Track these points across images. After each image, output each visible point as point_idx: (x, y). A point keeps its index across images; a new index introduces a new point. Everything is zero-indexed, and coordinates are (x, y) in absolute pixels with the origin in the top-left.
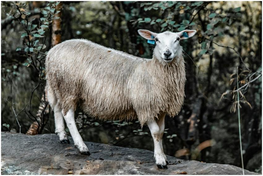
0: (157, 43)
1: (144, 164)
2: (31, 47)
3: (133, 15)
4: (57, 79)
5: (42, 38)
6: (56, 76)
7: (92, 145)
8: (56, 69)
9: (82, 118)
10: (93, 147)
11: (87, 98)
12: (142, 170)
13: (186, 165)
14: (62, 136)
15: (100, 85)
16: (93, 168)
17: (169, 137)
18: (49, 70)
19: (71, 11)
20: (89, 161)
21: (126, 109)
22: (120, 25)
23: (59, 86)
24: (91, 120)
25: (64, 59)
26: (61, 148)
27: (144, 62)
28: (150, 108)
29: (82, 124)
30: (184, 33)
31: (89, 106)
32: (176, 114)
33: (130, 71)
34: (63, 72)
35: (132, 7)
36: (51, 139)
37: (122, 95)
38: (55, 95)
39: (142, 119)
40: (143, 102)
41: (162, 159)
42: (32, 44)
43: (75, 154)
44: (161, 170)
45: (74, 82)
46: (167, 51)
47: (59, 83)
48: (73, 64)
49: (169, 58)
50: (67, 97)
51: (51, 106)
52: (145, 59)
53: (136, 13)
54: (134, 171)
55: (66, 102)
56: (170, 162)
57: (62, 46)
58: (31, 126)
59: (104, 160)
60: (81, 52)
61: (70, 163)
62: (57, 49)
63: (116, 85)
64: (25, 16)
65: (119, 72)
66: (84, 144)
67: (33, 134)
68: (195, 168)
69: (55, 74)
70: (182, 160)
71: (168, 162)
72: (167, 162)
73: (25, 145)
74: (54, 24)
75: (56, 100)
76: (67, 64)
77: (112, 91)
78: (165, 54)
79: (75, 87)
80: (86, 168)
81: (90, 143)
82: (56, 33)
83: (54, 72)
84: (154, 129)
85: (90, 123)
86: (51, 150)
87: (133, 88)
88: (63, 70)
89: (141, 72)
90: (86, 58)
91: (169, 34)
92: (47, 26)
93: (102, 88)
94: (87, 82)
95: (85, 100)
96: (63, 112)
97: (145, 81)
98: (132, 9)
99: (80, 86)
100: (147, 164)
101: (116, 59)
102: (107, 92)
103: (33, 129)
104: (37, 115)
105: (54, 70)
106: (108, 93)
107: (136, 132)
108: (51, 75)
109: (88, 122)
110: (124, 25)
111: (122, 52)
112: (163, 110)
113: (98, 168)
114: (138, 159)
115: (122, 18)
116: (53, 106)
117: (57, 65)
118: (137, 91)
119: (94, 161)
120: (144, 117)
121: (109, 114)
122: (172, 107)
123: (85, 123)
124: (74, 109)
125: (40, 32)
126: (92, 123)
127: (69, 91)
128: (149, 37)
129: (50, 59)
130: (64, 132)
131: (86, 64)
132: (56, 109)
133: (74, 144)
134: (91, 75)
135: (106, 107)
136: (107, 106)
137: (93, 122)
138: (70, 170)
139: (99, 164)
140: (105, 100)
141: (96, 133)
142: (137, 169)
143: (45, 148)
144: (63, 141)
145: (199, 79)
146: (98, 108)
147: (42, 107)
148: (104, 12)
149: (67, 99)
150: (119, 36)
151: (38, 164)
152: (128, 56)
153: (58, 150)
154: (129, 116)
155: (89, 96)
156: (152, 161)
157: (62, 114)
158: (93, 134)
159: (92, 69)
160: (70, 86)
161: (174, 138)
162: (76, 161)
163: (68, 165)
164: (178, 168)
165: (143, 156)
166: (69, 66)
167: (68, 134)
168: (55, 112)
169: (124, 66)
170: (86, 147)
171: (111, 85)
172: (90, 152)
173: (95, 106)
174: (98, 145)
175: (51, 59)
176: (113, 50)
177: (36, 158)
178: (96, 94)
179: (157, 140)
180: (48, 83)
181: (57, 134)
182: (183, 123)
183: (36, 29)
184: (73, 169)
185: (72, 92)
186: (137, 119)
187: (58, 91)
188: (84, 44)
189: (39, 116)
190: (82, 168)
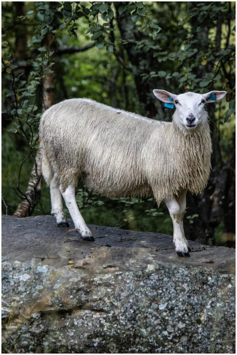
0: (177, 106)
1: (161, 251)
2: (18, 109)
3: (142, 68)
4: (54, 147)
5: (32, 96)
6: (53, 144)
7: (96, 228)
8: (53, 135)
9: (82, 195)
10: (97, 231)
11: (92, 171)
12: (159, 259)
13: (212, 252)
14: (59, 218)
15: (107, 154)
16: (99, 257)
17: (189, 217)
18: (43, 137)
19: (64, 64)
20: (93, 249)
21: (140, 183)
22: (124, 81)
23: (56, 156)
24: (93, 198)
25: (63, 123)
26: (59, 233)
27: (162, 126)
28: (168, 183)
29: (82, 204)
30: (211, 95)
31: (94, 180)
32: (199, 192)
33: (145, 137)
34: (62, 139)
35: (140, 58)
36: (46, 222)
37: (135, 167)
38: (51, 167)
39: (159, 196)
40: (160, 176)
41: (182, 245)
42: (20, 104)
43: (75, 240)
44: (182, 258)
45: (76, 151)
46: (189, 116)
47: (57, 153)
48: (75, 129)
49: (192, 124)
50: (66, 170)
51: (46, 180)
52: (163, 122)
53: (145, 65)
54: (149, 260)
55: (66, 176)
56: (192, 249)
57: (61, 106)
58: (19, 206)
59: (112, 247)
60: (84, 115)
61: (69, 252)
62: (54, 110)
63: (127, 154)
64: (10, 70)
65: (132, 138)
66: (87, 227)
67: (22, 216)
68: (224, 256)
69: (52, 142)
70: (208, 246)
71: (191, 249)
72: (189, 248)
73: (14, 229)
74: (46, 79)
75: (52, 174)
76: (66, 129)
77: (122, 162)
78: (187, 119)
79: (77, 158)
80: (90, 257)
81: (94, 226)
82: (49, 91)
83: (51, 139)
84: (174, 208)
85: (91, 201)
86: (46, 235)
87: (148, 157)
88: (62, 136)
89: (158, 138)
90: (90, 122)
91: (192, 95)
92: (38, 83)
93: (110, 158)
94: (92, 151)
95: (89, 174)
96: (60, 188)
97: (162, 150)
98: (140, 61)
99: (83, 156)
100: (165, 251)
101: (127, 122)
102: (116, 163)
103: (21, 210)
104: (27, 192)
105: (50, 137)
106: (118, 165)
107: (148, 212)
108: (47, 142)
109: (89, 201)
110: (129, 81)
111: (134, 113)
112: (184, 186)
113: (105, 256)
114: (153, 245)
115: (128, 72)
116: (48, 180)
117: (54, 130)
118: (153, 163)
119: (99, 248)
120: (161, 194)
121: (118, 191)
122: (195, 182)
123: (86, 202)
124: (75, 185)
125: (30, 90)
126: (95, 202)
127: (69, 162)
128: (167, 100)
129: (45, 123)
130: (62, 213)
131: (90, 128)
132: (52, 185)
133: (74, 227)
134: (96, 142)
135: (115, 182)
136: (116, 180)
137: (96, 200)
138: (70, 259)
139: (105, 252)
140: (115, 173)
141: (97, 214)
142: (152, 257)
143: (39, 233)
144: (61, 224)
145: (223, 146)
146: (106, 183)
147: (33, 182)
148: (105, 64)
149: (66, 172)
150: (124, 94)
151: (30, 253)
152: (142, 119)
153: (55, 235)
154: (144, 192)
155: (94, 169)
156: (170, 247)
157: (60, 191)
158: (93, 215)
159: (98, 135)
160: (71, 156)
161: (194, 219)
162: (78, 249)
163: (68, 253)
164: (203, 256)
165: (160, 241)
166: (70, 131)
167: (67, 215)
168: (51, 188)
169: (137, 131)
170: (89, 231)
171: (121, 154)
172: (94, 237)
173: (102, 180)
174: (103, 229)
175: (47, 123)
176: (123, 112)
177: (28, 245)
178: (103, 166)
179: (177, 222)
180: (43, 152)
181: (53, 215)
182: (204, 200)
183: (24, 86)
184: (74, 259)
185: (73, 163)
186: (152, 196)
187: (55, 162)
188: (87, 104)
189: (28, 194)
190: (85, 257)
